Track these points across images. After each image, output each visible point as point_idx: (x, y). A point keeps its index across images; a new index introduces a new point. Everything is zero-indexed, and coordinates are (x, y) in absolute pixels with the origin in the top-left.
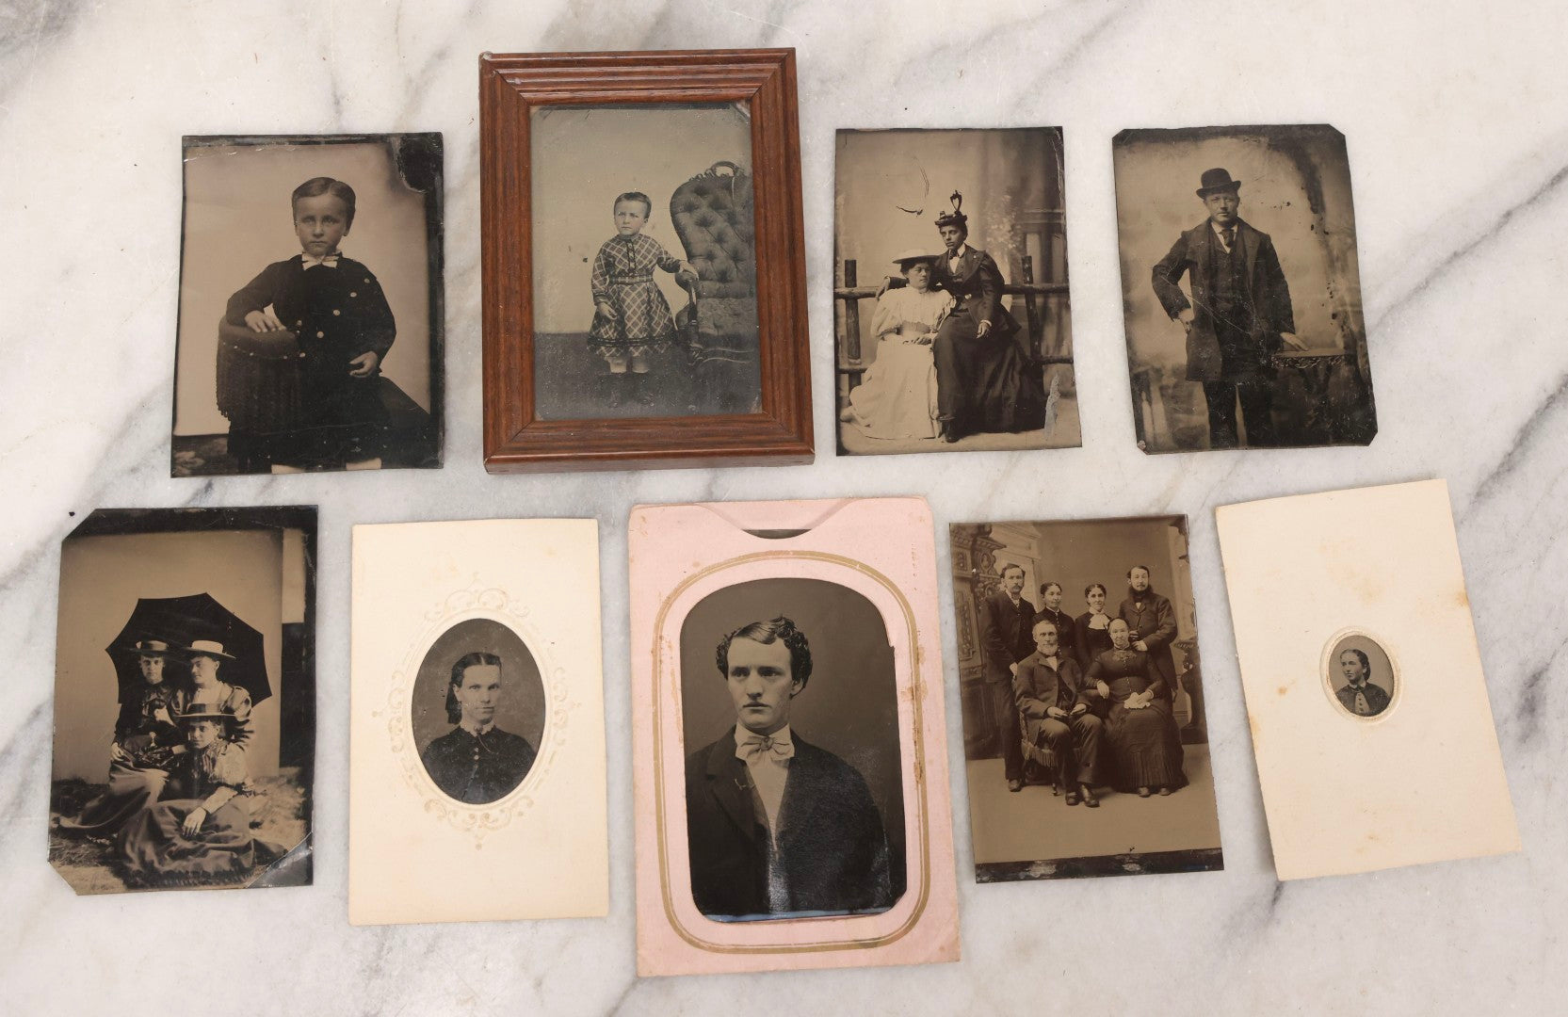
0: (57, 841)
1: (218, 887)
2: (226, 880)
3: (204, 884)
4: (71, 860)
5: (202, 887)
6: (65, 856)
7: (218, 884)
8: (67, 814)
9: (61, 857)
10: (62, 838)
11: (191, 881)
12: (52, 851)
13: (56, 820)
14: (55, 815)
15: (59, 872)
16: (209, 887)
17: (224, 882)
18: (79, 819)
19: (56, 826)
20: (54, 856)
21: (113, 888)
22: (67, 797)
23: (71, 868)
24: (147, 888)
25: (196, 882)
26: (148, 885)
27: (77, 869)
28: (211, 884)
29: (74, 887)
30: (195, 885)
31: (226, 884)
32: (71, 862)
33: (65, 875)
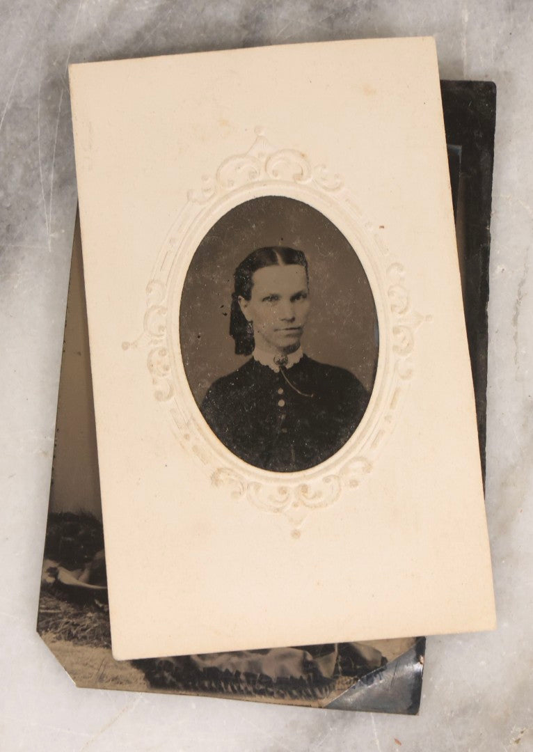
0: (52, 603)
1: (281, 701)
2: (295, 692)
3: (261, 693)
4: (70, 632)
5: (258, 697)
6: (61, 627)
7: (282, 696)
8: (70, 567)
9: (56, 628)
10: (59, 599)
11: (242, 687)
12: (41, 617)
13: (53, 572)
14: (52, 564)
15: (52, 650)
16: (269, 699)
17: (291, 694)
18: (85, 575)
19: (51, 580)
20: (45, 623)
21: (128, 682)
22: (70, 539)
23: (68, 645)
24: (179, 689)
25: (250, 689)
26: (180, 685)
27: (79, 648)
28: (271, 694)
29: (73, 674)
30: (249, 693)
31: (294, 697)
32: (70, 637)
33: (59, 655)
